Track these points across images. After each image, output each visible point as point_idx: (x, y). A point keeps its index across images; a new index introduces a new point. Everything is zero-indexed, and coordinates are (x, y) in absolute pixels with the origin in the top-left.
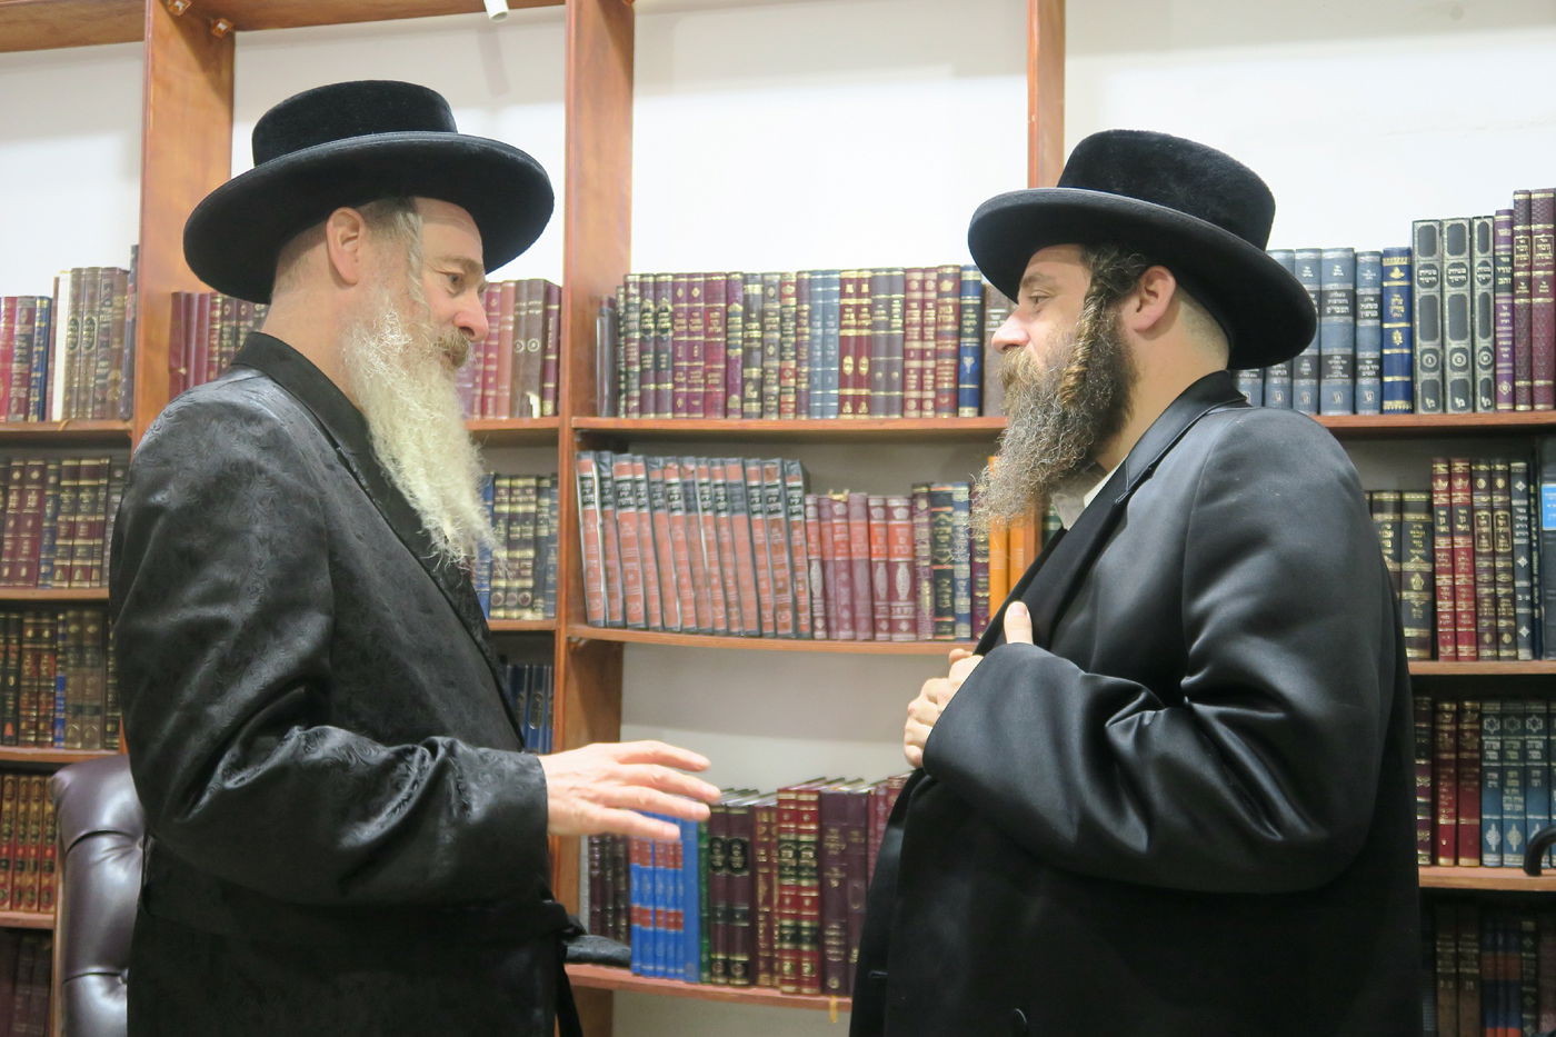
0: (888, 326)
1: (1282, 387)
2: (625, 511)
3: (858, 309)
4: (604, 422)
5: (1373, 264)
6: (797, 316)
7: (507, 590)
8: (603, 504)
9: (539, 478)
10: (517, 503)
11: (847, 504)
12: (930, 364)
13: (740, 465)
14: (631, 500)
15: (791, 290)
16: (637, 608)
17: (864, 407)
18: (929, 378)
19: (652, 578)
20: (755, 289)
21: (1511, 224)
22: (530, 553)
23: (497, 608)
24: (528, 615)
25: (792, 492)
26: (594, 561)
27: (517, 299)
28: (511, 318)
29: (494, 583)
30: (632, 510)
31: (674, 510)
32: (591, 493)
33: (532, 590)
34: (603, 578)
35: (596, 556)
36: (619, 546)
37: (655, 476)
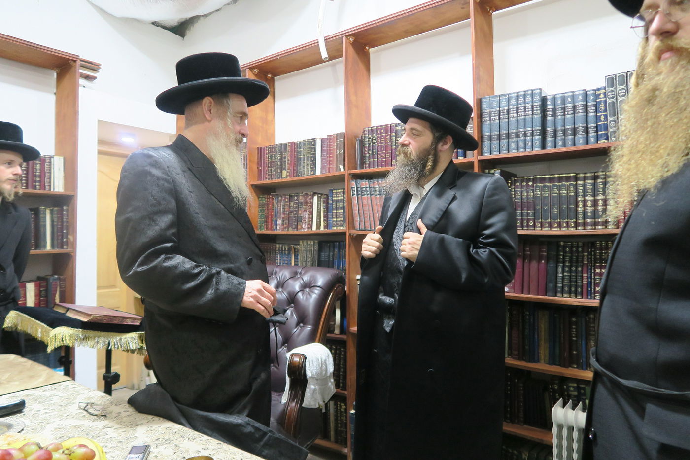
1: (561, 139)
2: (364, 196)
4: (358, 171)
5: (593, 94)
7: (336, 221)
8: (358, 195)
9: (343, 189)
10: (338, 197)
14: (365, 193)
16: (368, 224)
19: (371, 215)
20: (399, 128)
22: (342, 211)
23: (334, 227)
24: (342, 228)
26: (356, 212)
27: (337, 139)
28: (335, 144)
29: (333, 220)
30: (366, 196)
31: (377, 195)
32: (355, 192)
33: (343, 221)
34: (358, 216)
35: (356, 210)
36: (363, 207)
37: (371, 186)
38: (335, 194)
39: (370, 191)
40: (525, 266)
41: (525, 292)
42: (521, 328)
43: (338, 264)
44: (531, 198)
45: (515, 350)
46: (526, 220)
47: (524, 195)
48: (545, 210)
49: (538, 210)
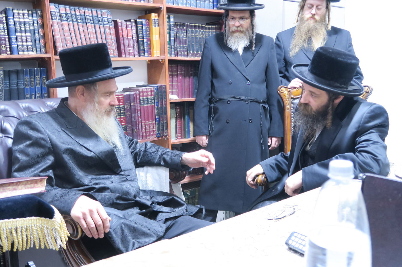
7: (23, 46)
9: (28, 11)
10: (21, 18)
13: (95, 11)
22: (29, 34)
23: (20, 51)
25: (105, 18)
29: (18, 43)
31: (79, 22)
32: (55, 16)
33: (32, 46)
34: (61, 42)
35: (58, 35)
36: (63, 32)
37: (73, 12)
38: (16, 14)
39: (72, 18)
40: (183, 80)
41: (183, 96)
42: (182, 119)
43: (30, 92)
44: (185, 37)
45: (179, 134)
46: (183, 51)
47: (182, 35)
48: (193, 46)
49: (189, 45)
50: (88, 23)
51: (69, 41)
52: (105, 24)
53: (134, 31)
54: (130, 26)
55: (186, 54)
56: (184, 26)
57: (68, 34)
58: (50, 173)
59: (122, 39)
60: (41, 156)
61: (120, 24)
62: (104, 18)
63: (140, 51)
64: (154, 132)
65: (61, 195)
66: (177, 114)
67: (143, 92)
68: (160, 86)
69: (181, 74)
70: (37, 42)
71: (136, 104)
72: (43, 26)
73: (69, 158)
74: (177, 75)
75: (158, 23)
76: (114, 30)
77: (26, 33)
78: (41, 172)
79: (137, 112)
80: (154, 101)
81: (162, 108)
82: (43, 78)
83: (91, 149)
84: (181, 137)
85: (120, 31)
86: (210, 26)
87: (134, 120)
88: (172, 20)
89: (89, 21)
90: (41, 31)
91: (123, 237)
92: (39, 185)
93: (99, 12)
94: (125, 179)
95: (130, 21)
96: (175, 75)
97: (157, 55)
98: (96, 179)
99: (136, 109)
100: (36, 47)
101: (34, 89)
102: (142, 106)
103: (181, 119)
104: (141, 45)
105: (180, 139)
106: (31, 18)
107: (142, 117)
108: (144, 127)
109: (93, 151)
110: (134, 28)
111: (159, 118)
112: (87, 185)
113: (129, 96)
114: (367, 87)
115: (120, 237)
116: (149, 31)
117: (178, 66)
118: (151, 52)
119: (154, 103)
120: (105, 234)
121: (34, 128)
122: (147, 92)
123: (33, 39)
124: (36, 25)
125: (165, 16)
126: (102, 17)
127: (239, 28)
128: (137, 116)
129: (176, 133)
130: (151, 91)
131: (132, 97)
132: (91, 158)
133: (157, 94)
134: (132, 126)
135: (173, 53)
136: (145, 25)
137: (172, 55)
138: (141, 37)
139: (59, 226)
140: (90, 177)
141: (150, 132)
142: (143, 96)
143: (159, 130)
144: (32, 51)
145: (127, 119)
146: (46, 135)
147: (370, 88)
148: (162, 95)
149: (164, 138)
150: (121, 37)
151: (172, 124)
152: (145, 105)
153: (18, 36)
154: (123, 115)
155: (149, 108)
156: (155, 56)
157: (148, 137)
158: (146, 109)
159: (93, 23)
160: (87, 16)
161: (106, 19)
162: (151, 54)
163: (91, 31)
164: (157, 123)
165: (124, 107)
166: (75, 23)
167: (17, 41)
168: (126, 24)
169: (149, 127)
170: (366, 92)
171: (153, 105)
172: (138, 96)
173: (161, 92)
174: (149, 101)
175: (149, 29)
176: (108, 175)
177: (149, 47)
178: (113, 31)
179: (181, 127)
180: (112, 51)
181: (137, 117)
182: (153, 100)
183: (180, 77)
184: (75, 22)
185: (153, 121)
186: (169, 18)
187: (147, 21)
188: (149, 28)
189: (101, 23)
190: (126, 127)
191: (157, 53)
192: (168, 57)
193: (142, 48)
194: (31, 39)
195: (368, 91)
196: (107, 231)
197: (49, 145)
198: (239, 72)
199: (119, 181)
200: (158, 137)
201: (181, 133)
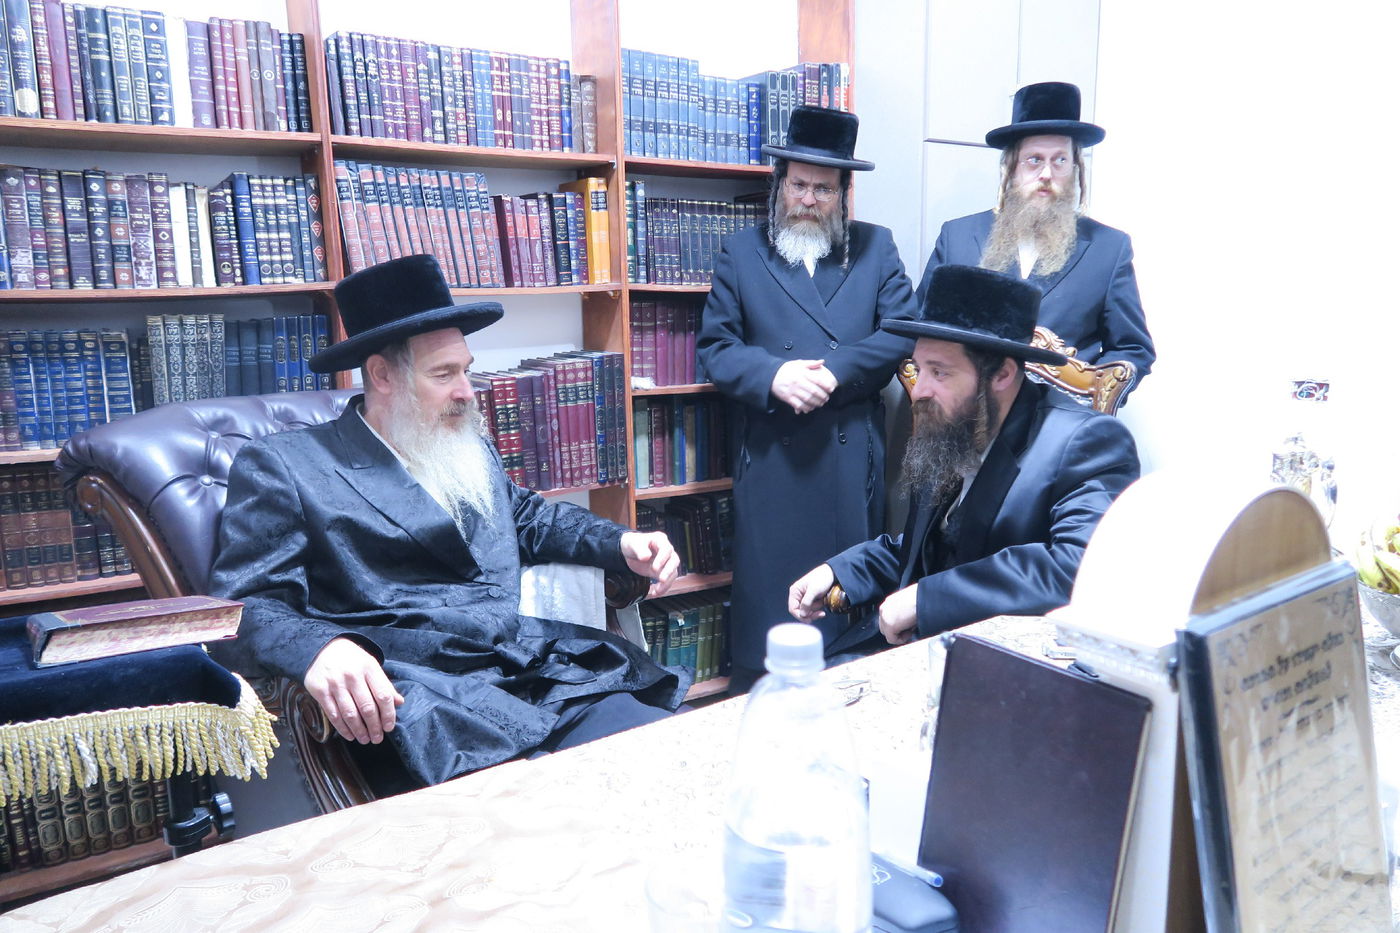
0: (520, 92)
2: (371, 205)
3: (502, 79)
6: (463, 79)
7: (272, 263)
8: (355, 199)
9: (286, 180)
11: (512, 203)
12: (544, 119)
13: (448, 176)
14: (375, 196)
15: (457, 60)
17: (510, 143)
18: (545, 127)
20: (432, 55)
21: (804, 79)
22: (287, 235)
23: (265, 276)
25: (470, 193)
29: (260, 258)
30: (377, 204)
31: (407, 205)
32: (348, 191)
33: (293, 262)
34: (362, 252)
35: (355, 236)
36: (369, 229)
37: (392, 181)
38: (257, 188)
39: (390, 194)
40: (669, 341)
41: (670, 380)
42: (667, 437)
43: (289, 372)
44: (675, 235)
45: (659, 473)
46: (671, 269)
47: (668, 229)
48: (695, 255)
49: (686, 254)
50: (429, 205)
51: (381, 251)
52: (471, 208)
53: (546, 222)
54: (535, 210)
55: (677, 275)
56: (673, 206)
57: (378, 232)
58: (298, 575)
59: (514, 242)
60: (278, 533)
61: (508, 206)
62: (468, 191)
63: (561, 272)
64: (591, 470)
65: (293, 635)
66: (654, 426)
67: (564, 372)
68: (607, 356)
69: (662, 326)
70: (307, 253)
71: (547, 401)
72: (319, 215)
73: (341, 541)
74: (655, 329)
75: (606, 202)
76: (494, 220)
77: (278, 233)
78: (274, 571)
79: (548, 420)
80: (593, 393)
81: (612, 411)
82: (320, 338)
83: (398, 521)
84: (665, 482)
85: (510, 224)
86: (741, 207)
87: (541, 441)
88: (641, 193)
89: (431, 201)
90: (315, 228)
91: (431, 744)
92: (224, 621)
93: (456, 178)
94: (485, 593)
95: (534, 196)
96: (649, 328)
97: (601, 279)
98: (408, 593)
99: (548, 412)
100: (303, 266)
101: (299, 365)
102: (562, 405)
103: (664, 436)
104: (563, 255)
105: (661, 485)
106: (291, 197)
107: (563, 432)
108: (566, 456)
109: (402, 525)
110: (545, 214)
111: (604, 436)
112: (382, 608)
113: (531, 380)
114: (1120, 368)
115: (424, 742)
116: (584, 222)
117: (655, 307)
118: (587, 272)
119: (593, 398)
120: (386, 734)
121: (267, 468)
122: (575, 371)
123: (296, 245)
124: (303, 212)
125: (620, 183)
126: (463, 191)
127: (812, 211)
128: (549, 429)
129: (651, 471)
130: (585, 370)
131: (536, 384)
132: (397, 541)
133: (601, 377)
134: (537, 454)
135: (643, 273)
136: (573, 208)
137: (642, 280)
138: (562, 235)
139: (251, 725)
140: (394, 587)
141: (581, 469)
142: (565, 381)
143: (604, 465)
144: (296, 276)
145: (525, 437)
146: (293, 483)
147: (1129, 371)
148: (612, 381)
149: (617, 483)
150: (510, 237)
151: (640, 450)
152: (569, 404)
153: (260, 239)
154: (514, 429)
155: (581, 411)
156: (597, 282)
157: (577, 482)
158: (571, 414)
159: (441, 206)
160: (425, 188)
161: (474, 194)
162: (587, 278)
163: (435, 224)
164: (599, 446)
165: (518, 408)
166: (398, 207)
167: (257, 253)
168: (526, 205)
169: (580, 457)
170: (1118, 380)
171: (590, 402)
172: (552, 382)
173: (611, 371)
174: (581, 393)
175: (584, 217)
176: (442, 583)
177: (584, 260)
178: (491, 222)
179: (664, 458)
180: (488, 271)
181: (549, 433)
182: (590, 392)
183: (661, 334)
184: (397, 203)
185: (590, 442)
186: (633, 188)
187: (579, 196)
188: (584, 214)
189: (461, 204)
190: (521, 457)
191: (601, 274)
192: (629, 284)
193: (564, 263)
194: (292, 246)
195: (1122, 377)
196: (390, 727)
197: (298, 509)
198: (809, 319)
199: (468, 599)
200: (602, 483)
201: (664, 472)
